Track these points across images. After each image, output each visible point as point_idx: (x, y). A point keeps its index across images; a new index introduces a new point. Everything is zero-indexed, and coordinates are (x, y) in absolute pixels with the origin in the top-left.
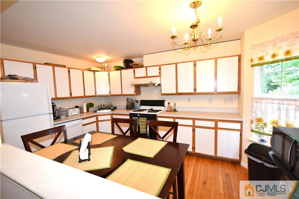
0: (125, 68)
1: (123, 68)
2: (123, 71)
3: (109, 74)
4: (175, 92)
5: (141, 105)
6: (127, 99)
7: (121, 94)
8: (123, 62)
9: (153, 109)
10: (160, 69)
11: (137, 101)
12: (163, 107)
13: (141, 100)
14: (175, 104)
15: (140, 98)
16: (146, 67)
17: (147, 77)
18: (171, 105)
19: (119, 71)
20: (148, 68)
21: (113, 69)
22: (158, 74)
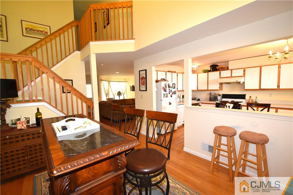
0: (211, 70)
1: (210, 71)
2: (210, 73)
3: (197, 76)
4: (258, 88)
5: (223, 98)
6: (210, 93)
7: (207, 89)
8: (210, 67)
9: (234, 101)
10: (244, 71)
11: (219, 95)
12: (244, 100)
13: (223, 94)
14: (256, 98)
15: (222, 93)
16: (232, 70)
17: (232, 77)
18: (252, 98)
19: (207, 73)
20: (233, 71)
21: (202, 72)
22: (242, 75)
